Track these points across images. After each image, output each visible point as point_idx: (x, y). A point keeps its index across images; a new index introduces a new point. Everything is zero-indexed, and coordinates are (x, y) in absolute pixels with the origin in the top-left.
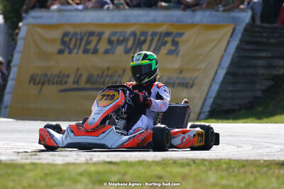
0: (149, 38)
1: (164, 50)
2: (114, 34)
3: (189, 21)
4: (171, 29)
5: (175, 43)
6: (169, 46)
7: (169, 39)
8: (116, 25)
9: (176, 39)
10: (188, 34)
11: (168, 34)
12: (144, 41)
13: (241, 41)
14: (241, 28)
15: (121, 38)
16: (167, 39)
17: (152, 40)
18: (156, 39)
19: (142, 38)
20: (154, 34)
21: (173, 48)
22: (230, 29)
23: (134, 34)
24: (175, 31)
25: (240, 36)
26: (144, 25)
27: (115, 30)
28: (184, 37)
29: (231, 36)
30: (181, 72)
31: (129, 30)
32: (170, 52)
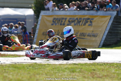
0: (82, 20)
1: (87, 24)
2: (70, 19)
3: (96, 15)
4: (89, 17)
5: (91, 22)
6: (89, 23)
7: (89, 21)
8: (71, 16)
9: (91, 21)
10: (95, 19)
11: (88, 19)
12: (81, 21)
13: (113, 21)
14: (113, 17)
15: (73, 20)
16: (88, 20)
17: (83, 21)
18: (84, 20)
19: (80, 20)
20: (84, 19)
21: (90, 23)
22: (109, 17)
23: (77, 19)
24: (91, 18)
25: (113, 20)
26: (81, 16)
27: (71, 17)
28: (94, 20)
29: (110, 20)
30: (93, 32)
31: (76, 18)
32: (89, 25)
